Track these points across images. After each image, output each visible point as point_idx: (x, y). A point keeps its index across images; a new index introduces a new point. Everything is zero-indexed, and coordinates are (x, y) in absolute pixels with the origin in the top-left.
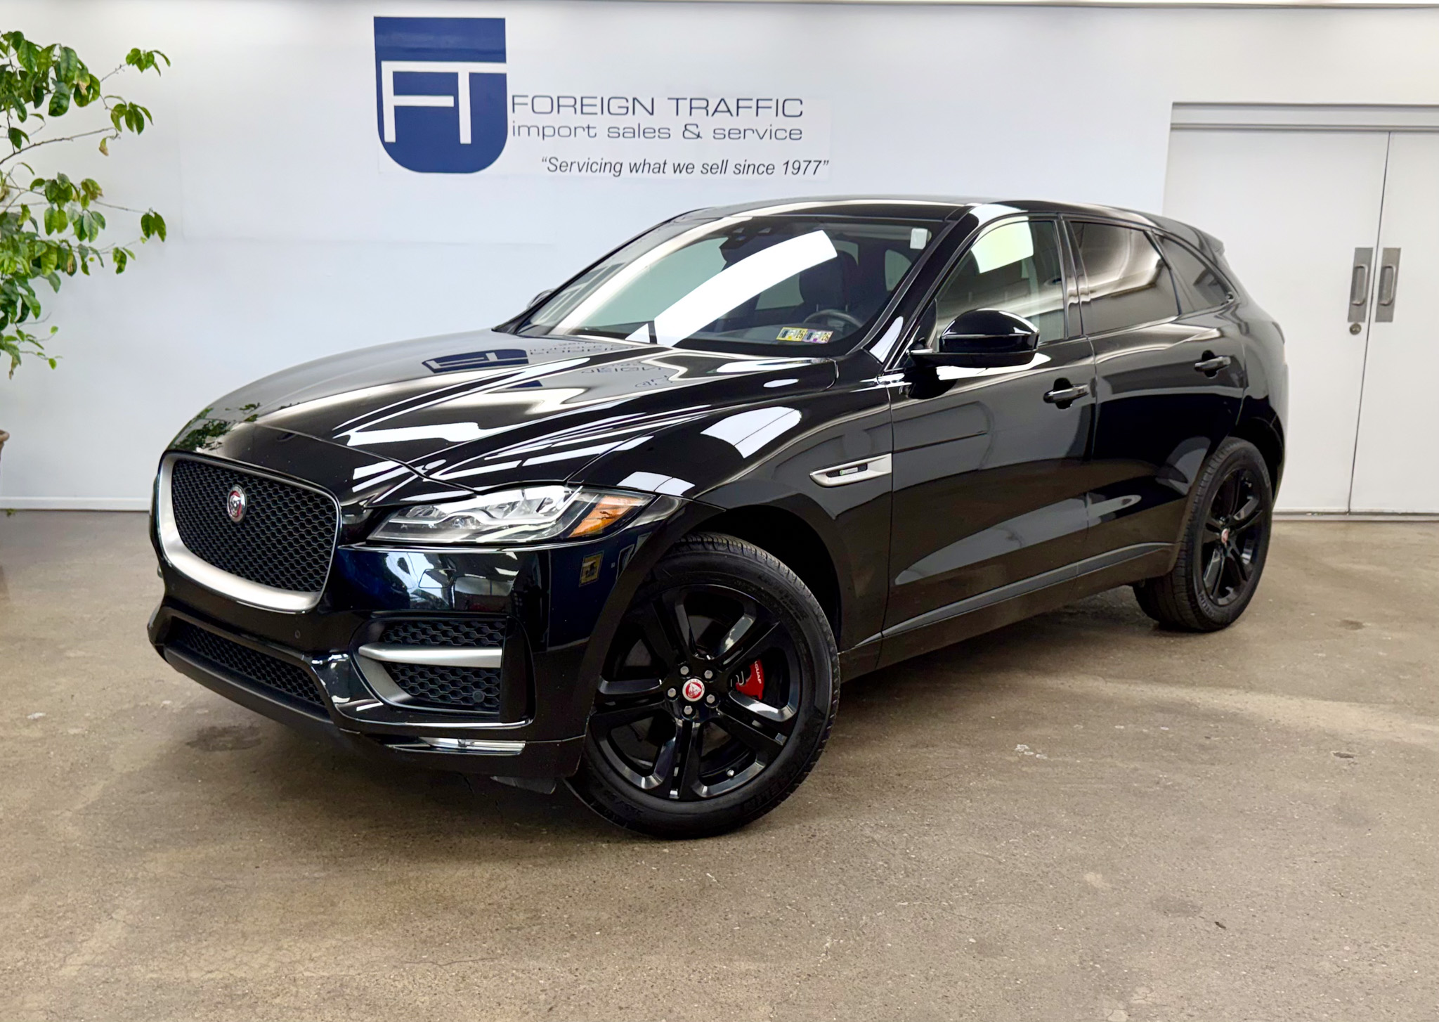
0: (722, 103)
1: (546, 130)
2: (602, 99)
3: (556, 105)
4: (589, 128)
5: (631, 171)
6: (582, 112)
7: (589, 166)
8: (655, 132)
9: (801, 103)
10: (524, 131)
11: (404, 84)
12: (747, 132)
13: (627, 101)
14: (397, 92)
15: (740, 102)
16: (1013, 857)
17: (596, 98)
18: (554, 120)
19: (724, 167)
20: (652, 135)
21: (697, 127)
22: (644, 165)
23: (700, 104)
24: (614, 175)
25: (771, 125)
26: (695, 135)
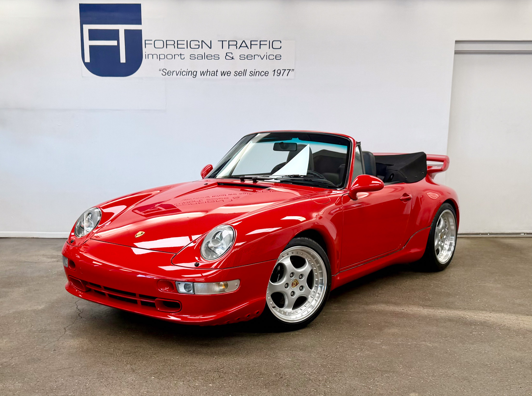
0: (244, 42)
1: (160, 56)
2: (187, 41)
3: (166, 44)
4: (181, 55)
5: (201, 75)
6: (178, 48)
7: (181, 73)
8: (212, 56)
9: (281, 42)
10: (150, 56)
11: (94, 35)
12: (255, 56)
13: (199, 42)
14: (91, 38)
15: (252, 42)
16: (376, 386)
17: (184, 41)
18: (164, 51)
19: (244, 73)
20: (211, 58)
21: (232, 54)
22: (207, 72)
23: (233, 43)
24: (193, 77)
25: (267, 53)
26: (231, 58)
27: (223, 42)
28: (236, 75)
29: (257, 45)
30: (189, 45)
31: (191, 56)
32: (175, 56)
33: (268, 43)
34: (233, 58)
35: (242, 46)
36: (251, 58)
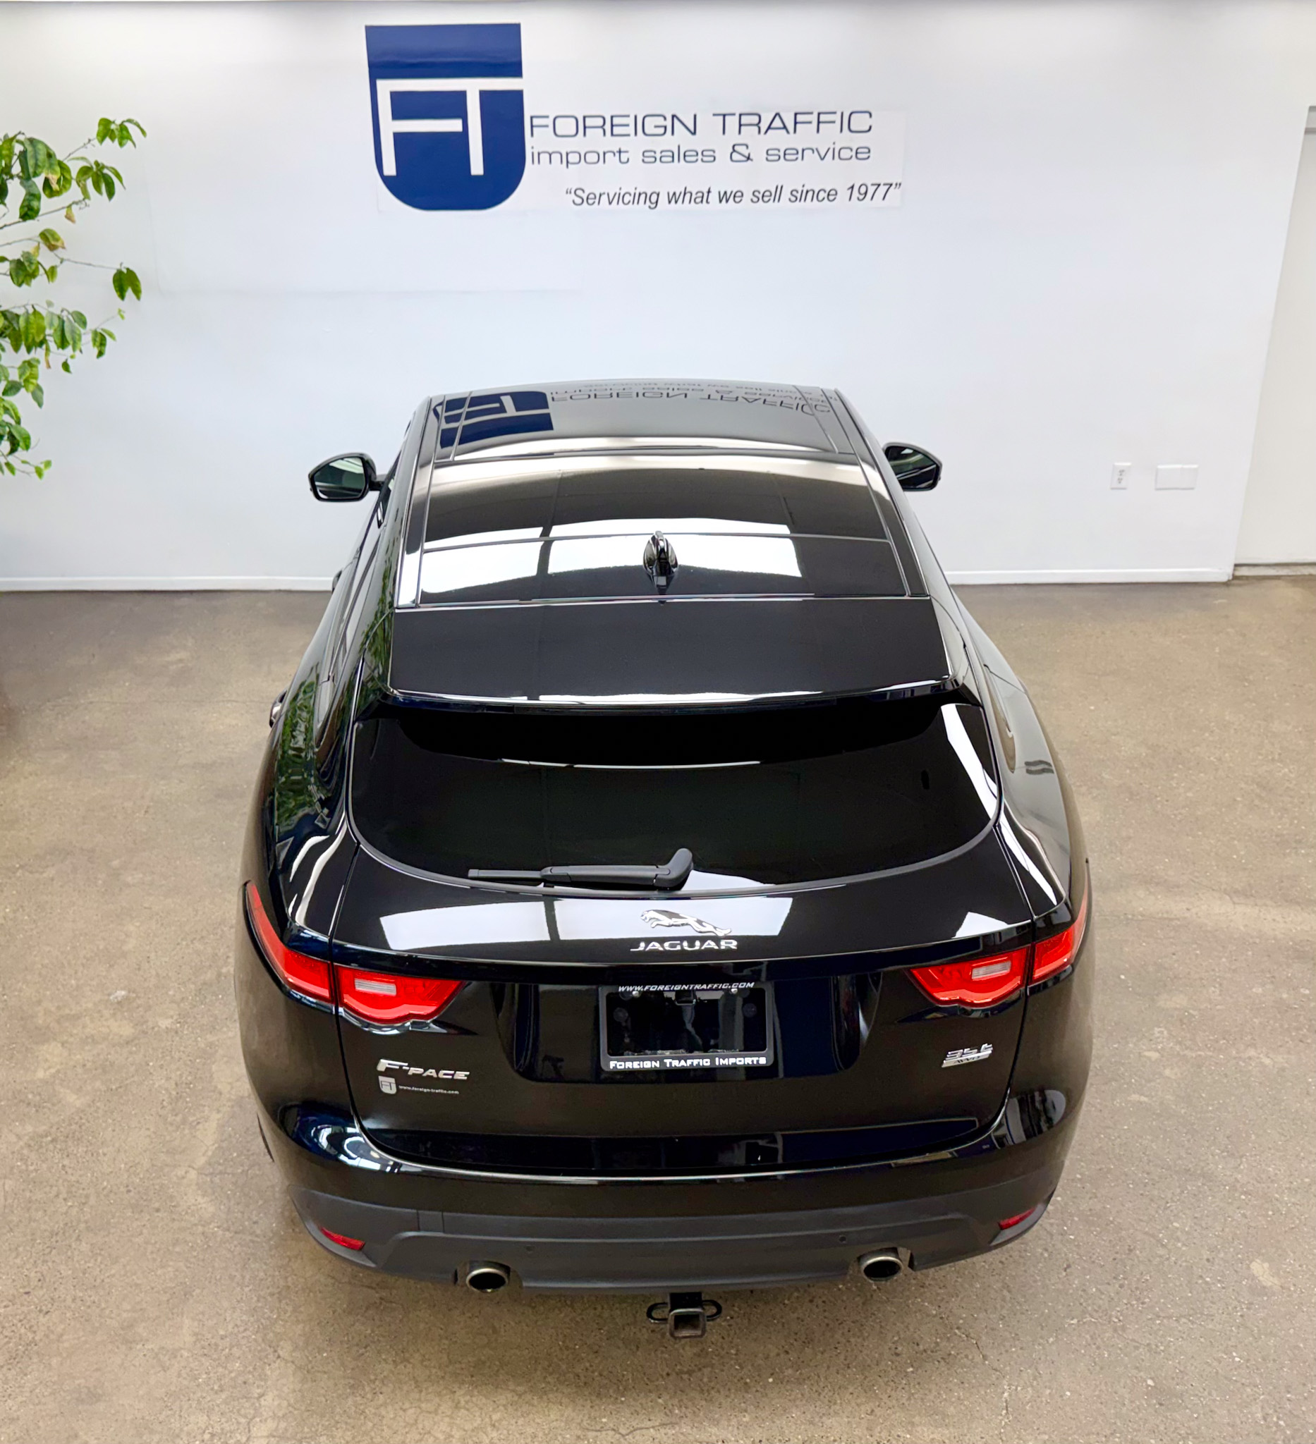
1: (570, 156)
2: (635, 117)
3: (582, 126)
4: (620, 152)
5: (670, 202)
6: (612, 134)
7: (621, 198)
8: (698, 155)
9: (871, 116)
10: (544, 157)
11: (404, 106)
12: (805, 152)
13: (665, 119)
14: (396, 115)
15: (798, 116)
17: (628, 116)
18: (579, 144)
19: (777, 194)
20: (694, 159)
21: (747, 147)
22: (685, 194)
23: (750, 120)
24: (650, 207)
25: (834, 143)
26: (744, 156)
27: (727, 117)
28: (755, 199)
29: (810, 123)
30: (639, 126)
31: (646, 154)
32: (607, 155)
33: (837, 118)
34: (748, 158)
35: (773, 126)
36: (794, 157)
